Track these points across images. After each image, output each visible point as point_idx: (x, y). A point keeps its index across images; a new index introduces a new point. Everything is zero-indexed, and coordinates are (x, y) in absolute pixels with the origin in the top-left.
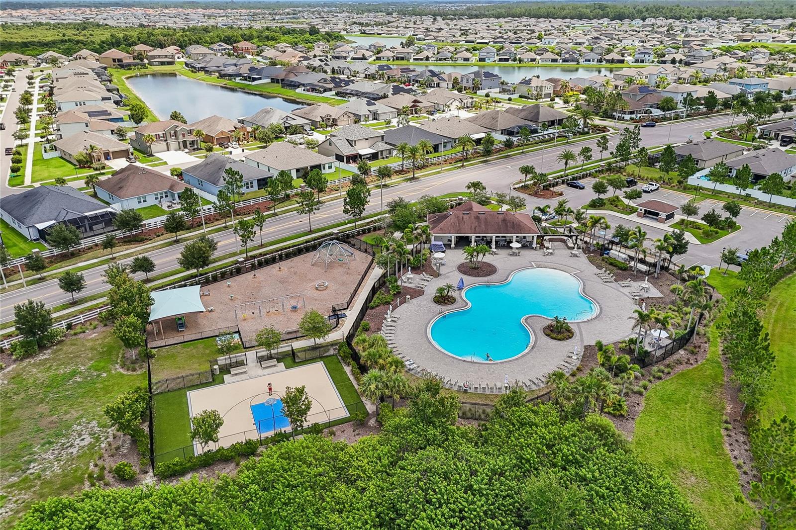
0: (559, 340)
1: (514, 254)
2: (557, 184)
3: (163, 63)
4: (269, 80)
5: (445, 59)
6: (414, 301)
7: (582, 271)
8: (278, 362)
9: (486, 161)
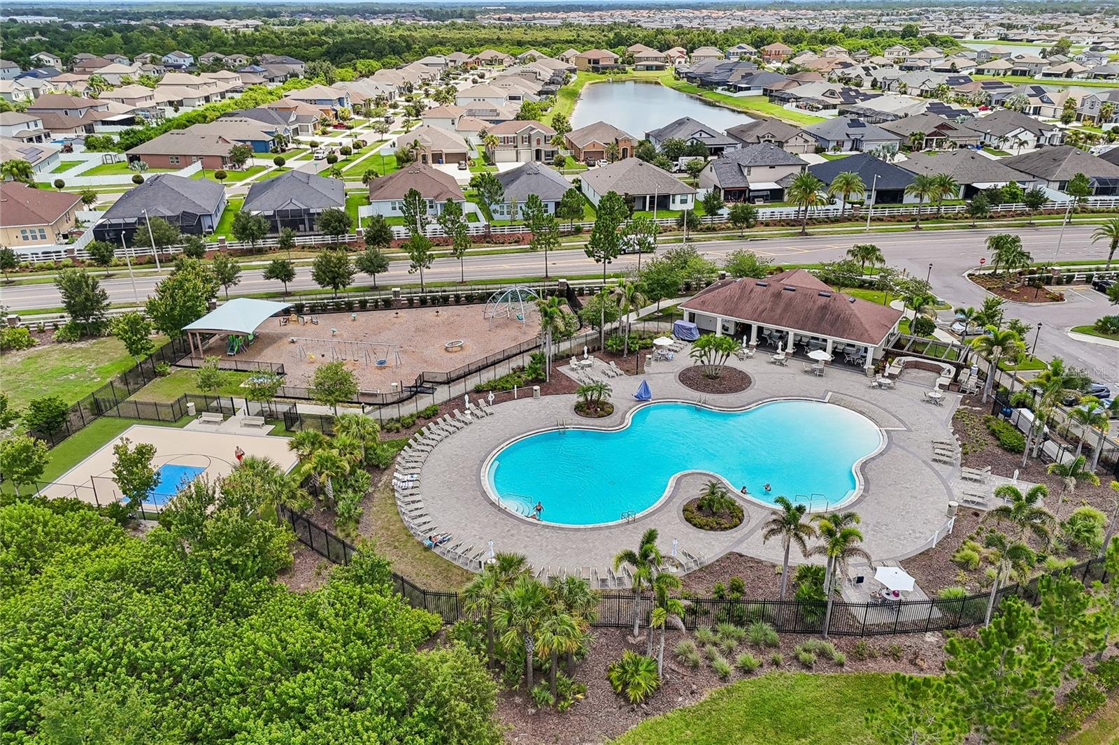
2: (1070, 280)
3: (648, 68)
4: (760, 92)
7: (909, 430)
8: (267, 423)
9: (974, 227)
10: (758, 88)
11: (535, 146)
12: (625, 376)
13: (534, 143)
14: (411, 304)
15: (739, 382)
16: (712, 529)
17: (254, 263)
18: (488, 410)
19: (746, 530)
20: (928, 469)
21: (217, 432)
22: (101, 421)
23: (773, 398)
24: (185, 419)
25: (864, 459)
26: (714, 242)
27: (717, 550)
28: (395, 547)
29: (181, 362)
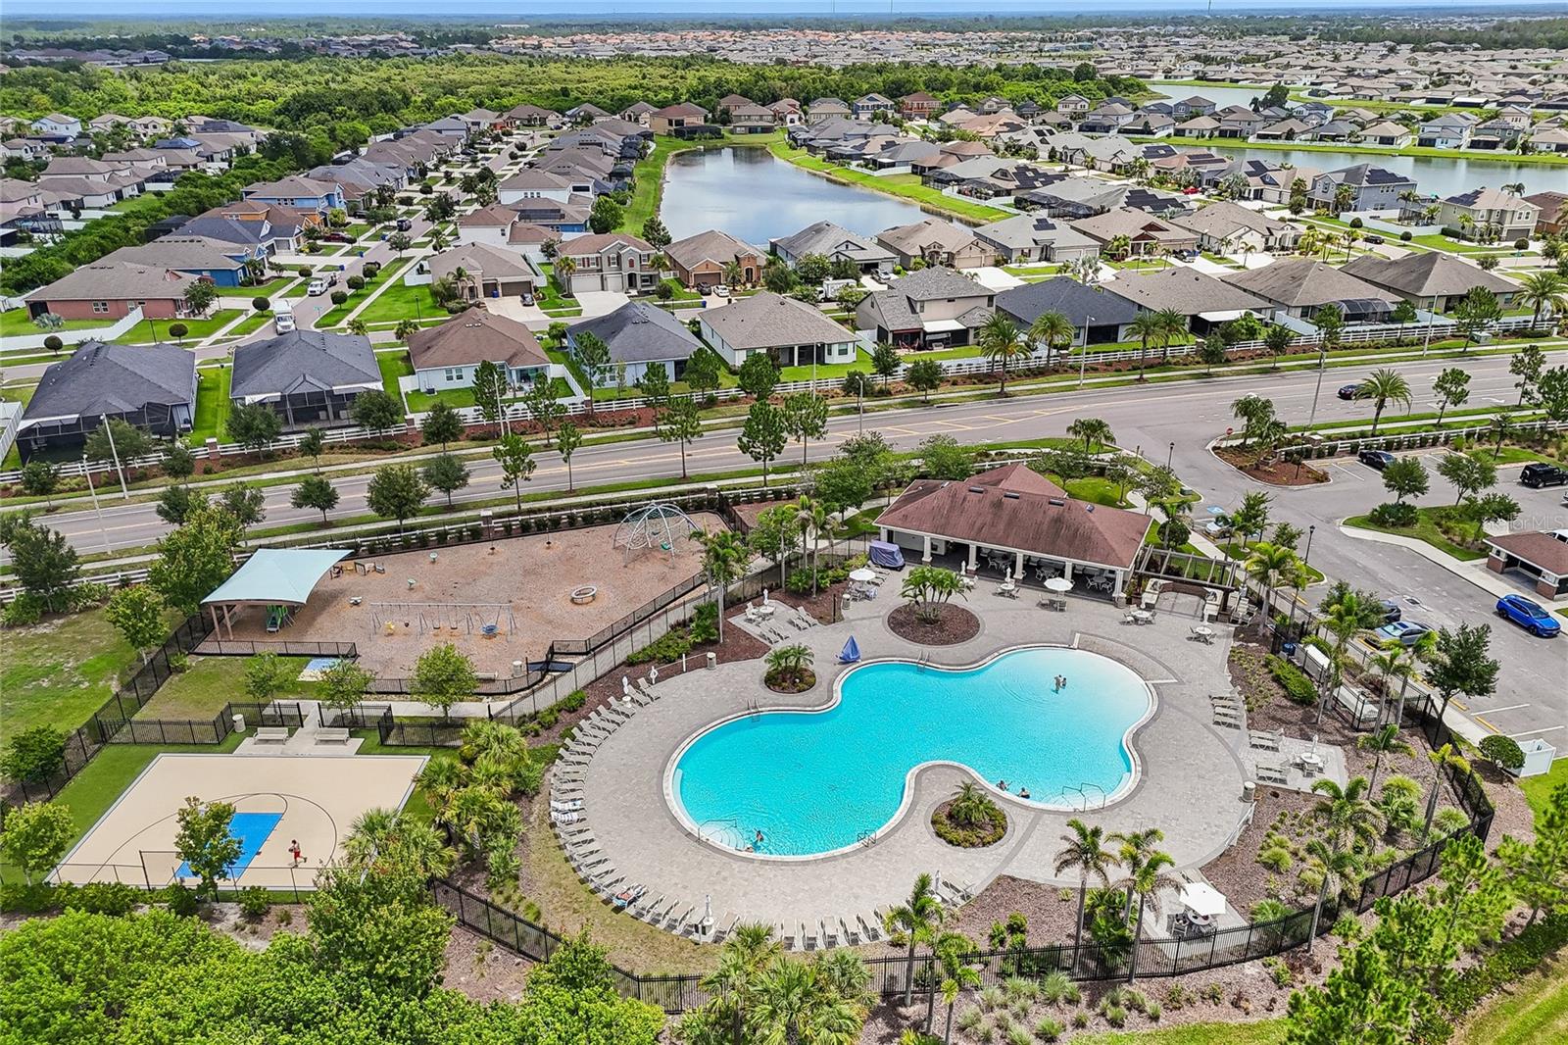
0: (950, 842)
1: (1050, 605)
2: (1332, 452)
3: (752, 130)
4: (909, 169)
5: (1333, 138)
6: (729, 667)
7: (1180, 682)
8: (352, 735)
9: (1209, 375)
10: (905, 163)
11: (626, 270)
12: (820, 627)
13: (625, 265)
14: (508, 533)
15: (964, 626)
16: (973, 845)
17: (265, 477)
18: (653, 691)
19: (1013, 842)
20: (1211, 736)
21: (284, 755)
22: (108, 751)
23: (1010, 645)
24: (232, 739)
25: (1133, 728)
26: (891, 411)
27: (984, 874)
28: (575, 911)
29: (202, 648)
